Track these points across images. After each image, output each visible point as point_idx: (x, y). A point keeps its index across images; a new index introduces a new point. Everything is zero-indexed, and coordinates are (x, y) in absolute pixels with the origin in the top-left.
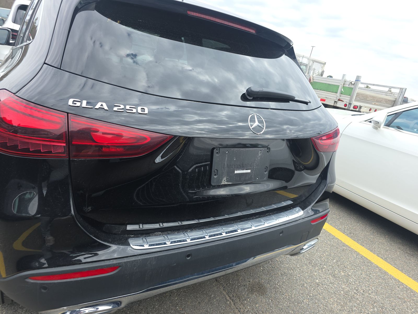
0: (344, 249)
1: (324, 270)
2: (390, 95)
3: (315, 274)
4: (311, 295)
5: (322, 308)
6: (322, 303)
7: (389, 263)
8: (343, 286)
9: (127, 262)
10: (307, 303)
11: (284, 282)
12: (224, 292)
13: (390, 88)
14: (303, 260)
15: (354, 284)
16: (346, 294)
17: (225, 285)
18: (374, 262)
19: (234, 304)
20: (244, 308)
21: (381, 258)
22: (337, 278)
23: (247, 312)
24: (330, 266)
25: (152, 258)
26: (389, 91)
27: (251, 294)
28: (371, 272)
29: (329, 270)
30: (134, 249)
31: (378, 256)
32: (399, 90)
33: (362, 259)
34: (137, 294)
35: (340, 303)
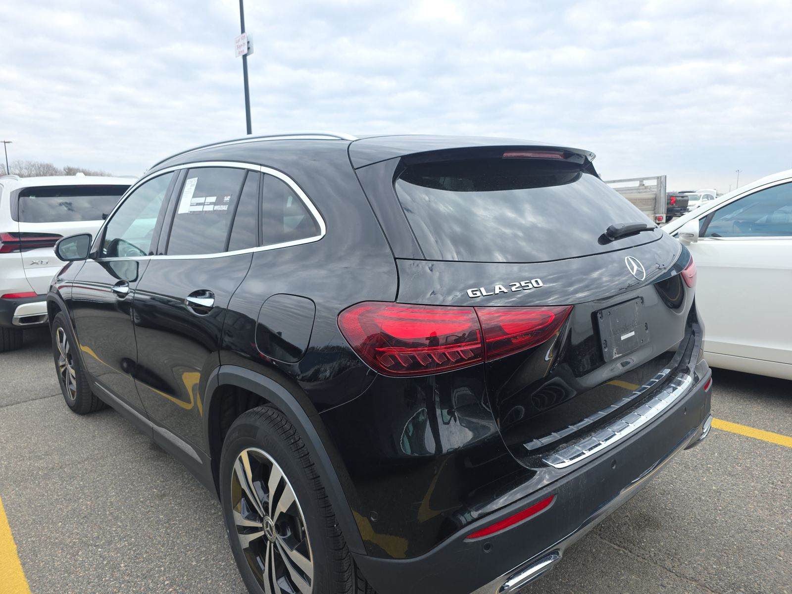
0: (716, 435)
1: (711, 471)
2: (645, 190)
3: (704, 479)
4: (720, 508)
5: (746, 520)
6: (741, 514)
7: (787, 435)
8: (752, 484)
9: (561, 486)
10: (723, 519)
11: (672, 503)
12: (604, 541)
13: (641, 180)
14: (675, 467)
15: (762, 476)
16: (763, 493)
17: (599, 532)
18: (767, 440)
19: (630, 552)
20: (647, 552)
21: (772, 432)
22: (737, 476)
23: (654, 556)
24: (715, 463)
25: (582, 474)
26: (640, 185)
27: (643, 532)
28: (774, 455)
29: (719, 470)
30: (556, 468)
31: (767, 431)
32: (656, 180)
33: (750, 441)
34: (574, 533)
35: (763, 506)
